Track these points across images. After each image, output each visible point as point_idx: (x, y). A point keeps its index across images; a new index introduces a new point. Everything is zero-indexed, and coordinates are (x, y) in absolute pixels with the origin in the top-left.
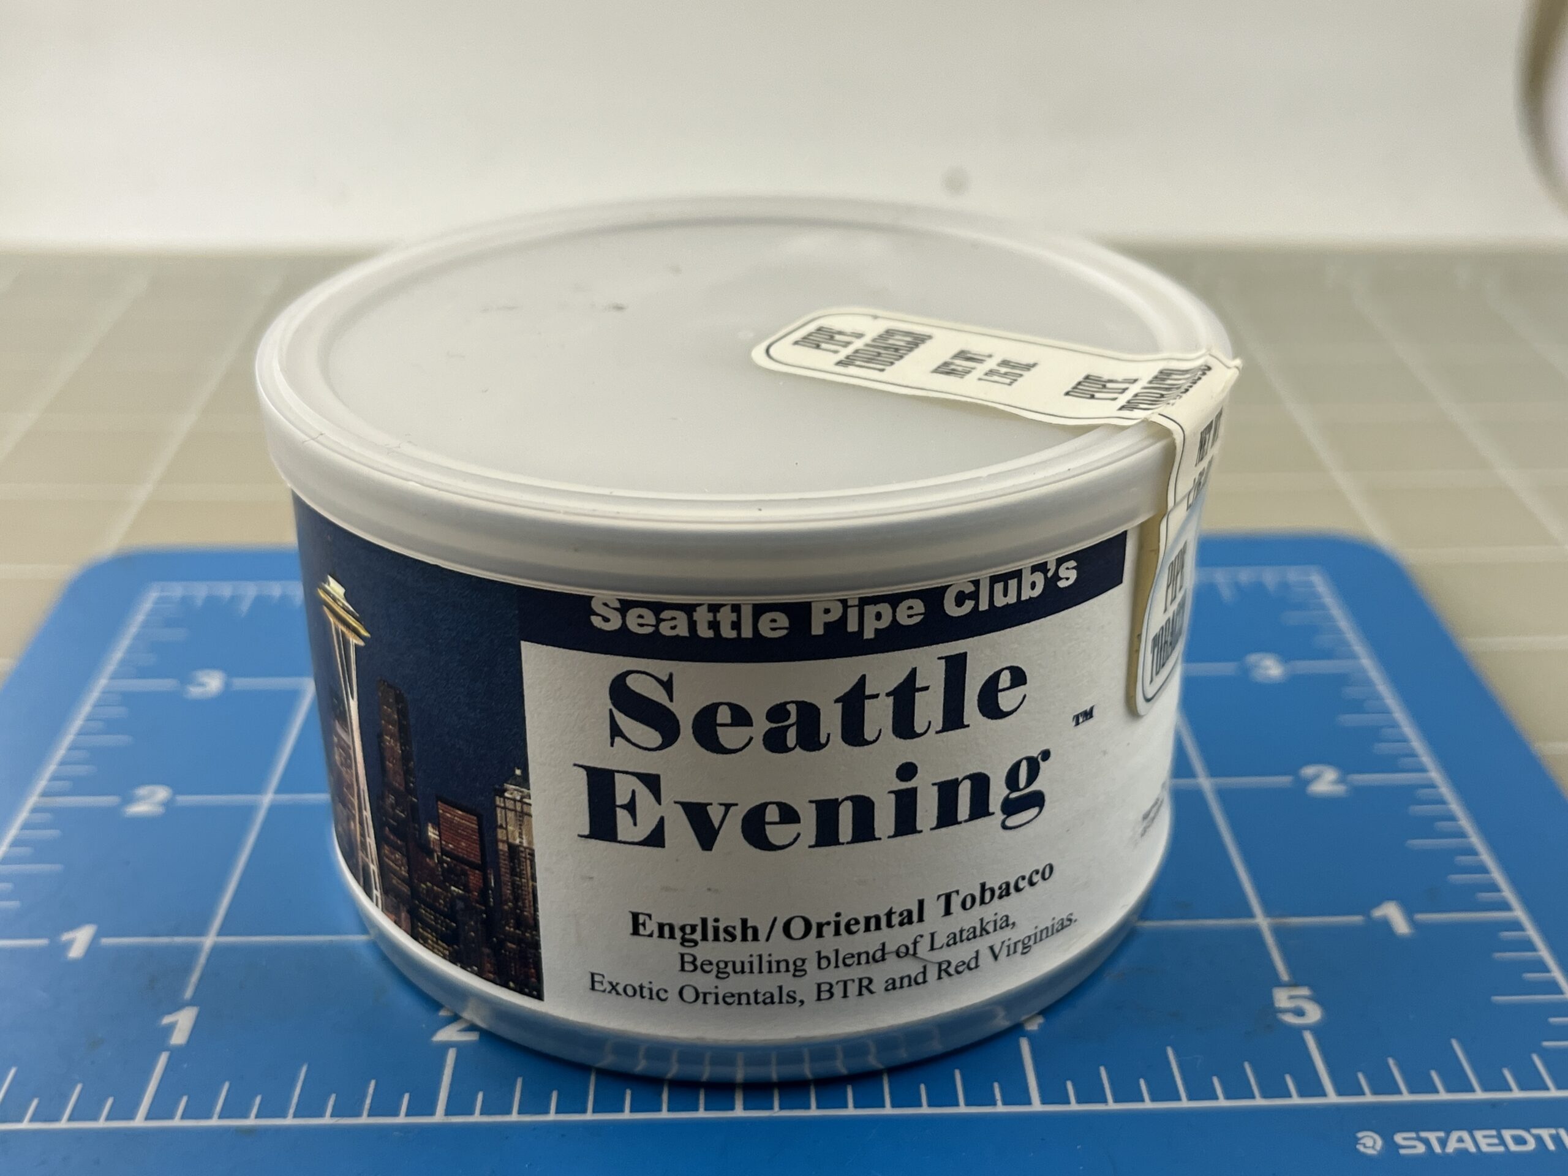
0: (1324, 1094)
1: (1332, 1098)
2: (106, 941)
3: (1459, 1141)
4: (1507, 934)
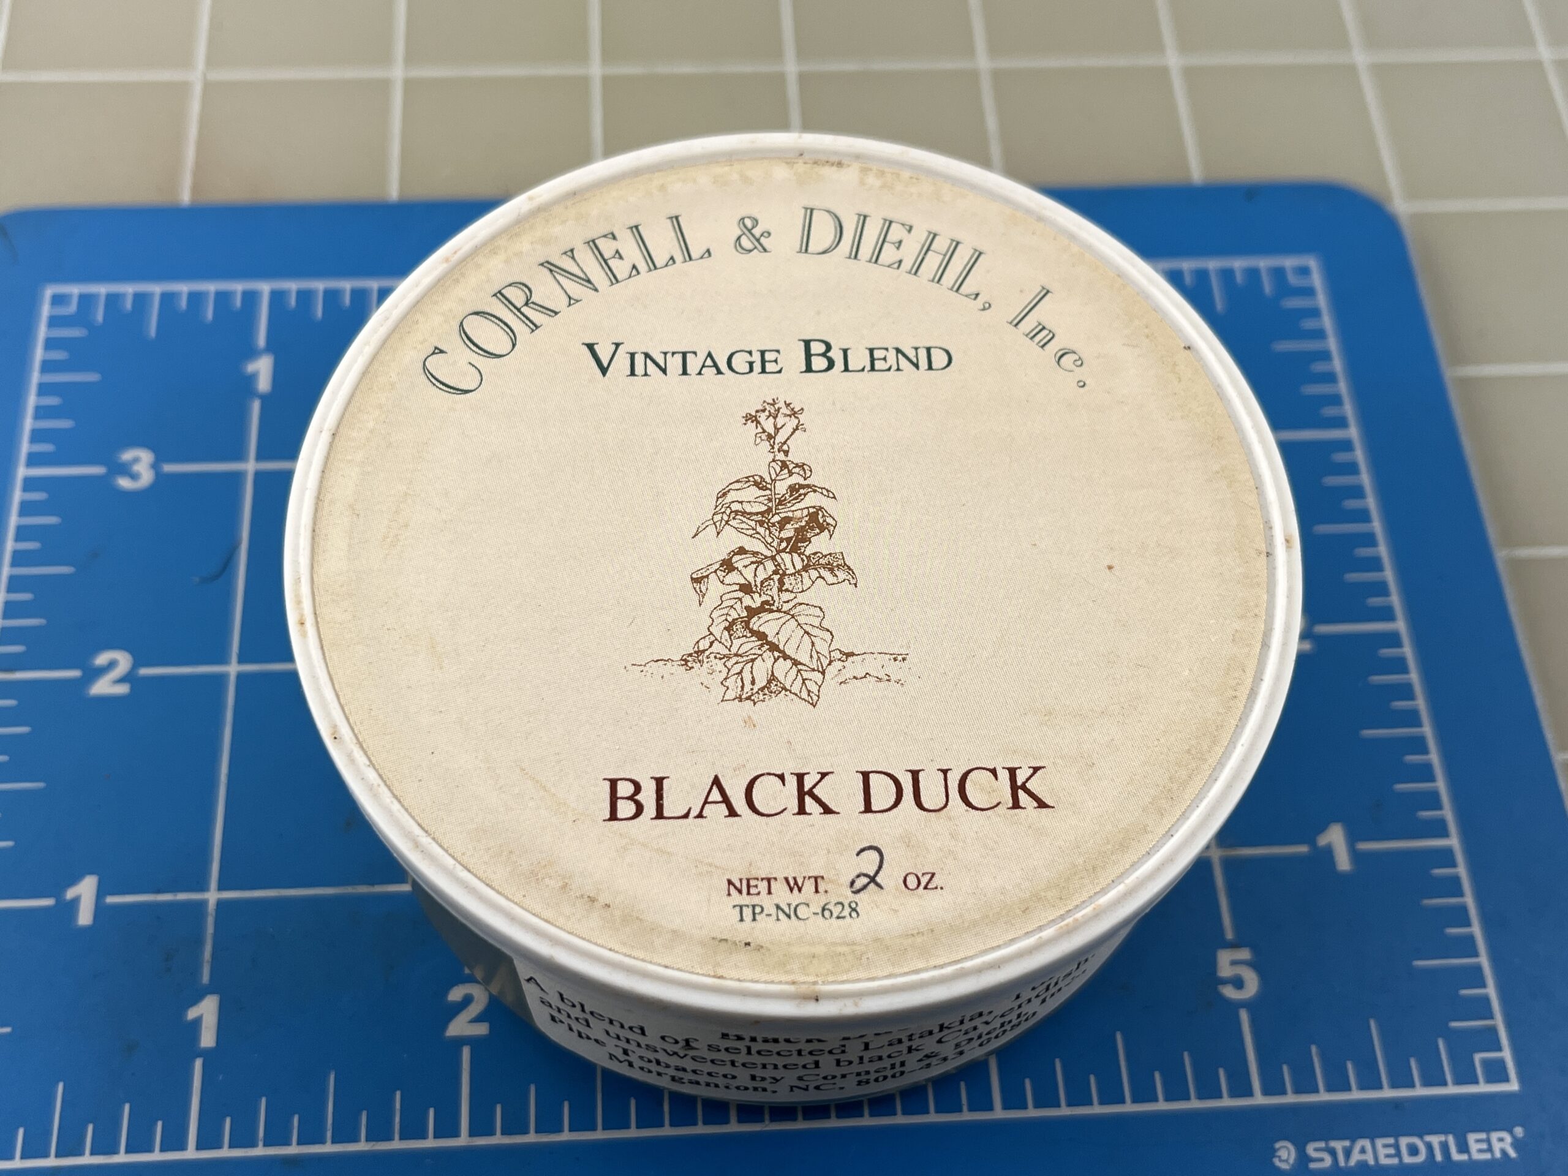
0: (1249, 1093)
1: (1259, 1099)
2: (111, 900)
4: (1438, 872)
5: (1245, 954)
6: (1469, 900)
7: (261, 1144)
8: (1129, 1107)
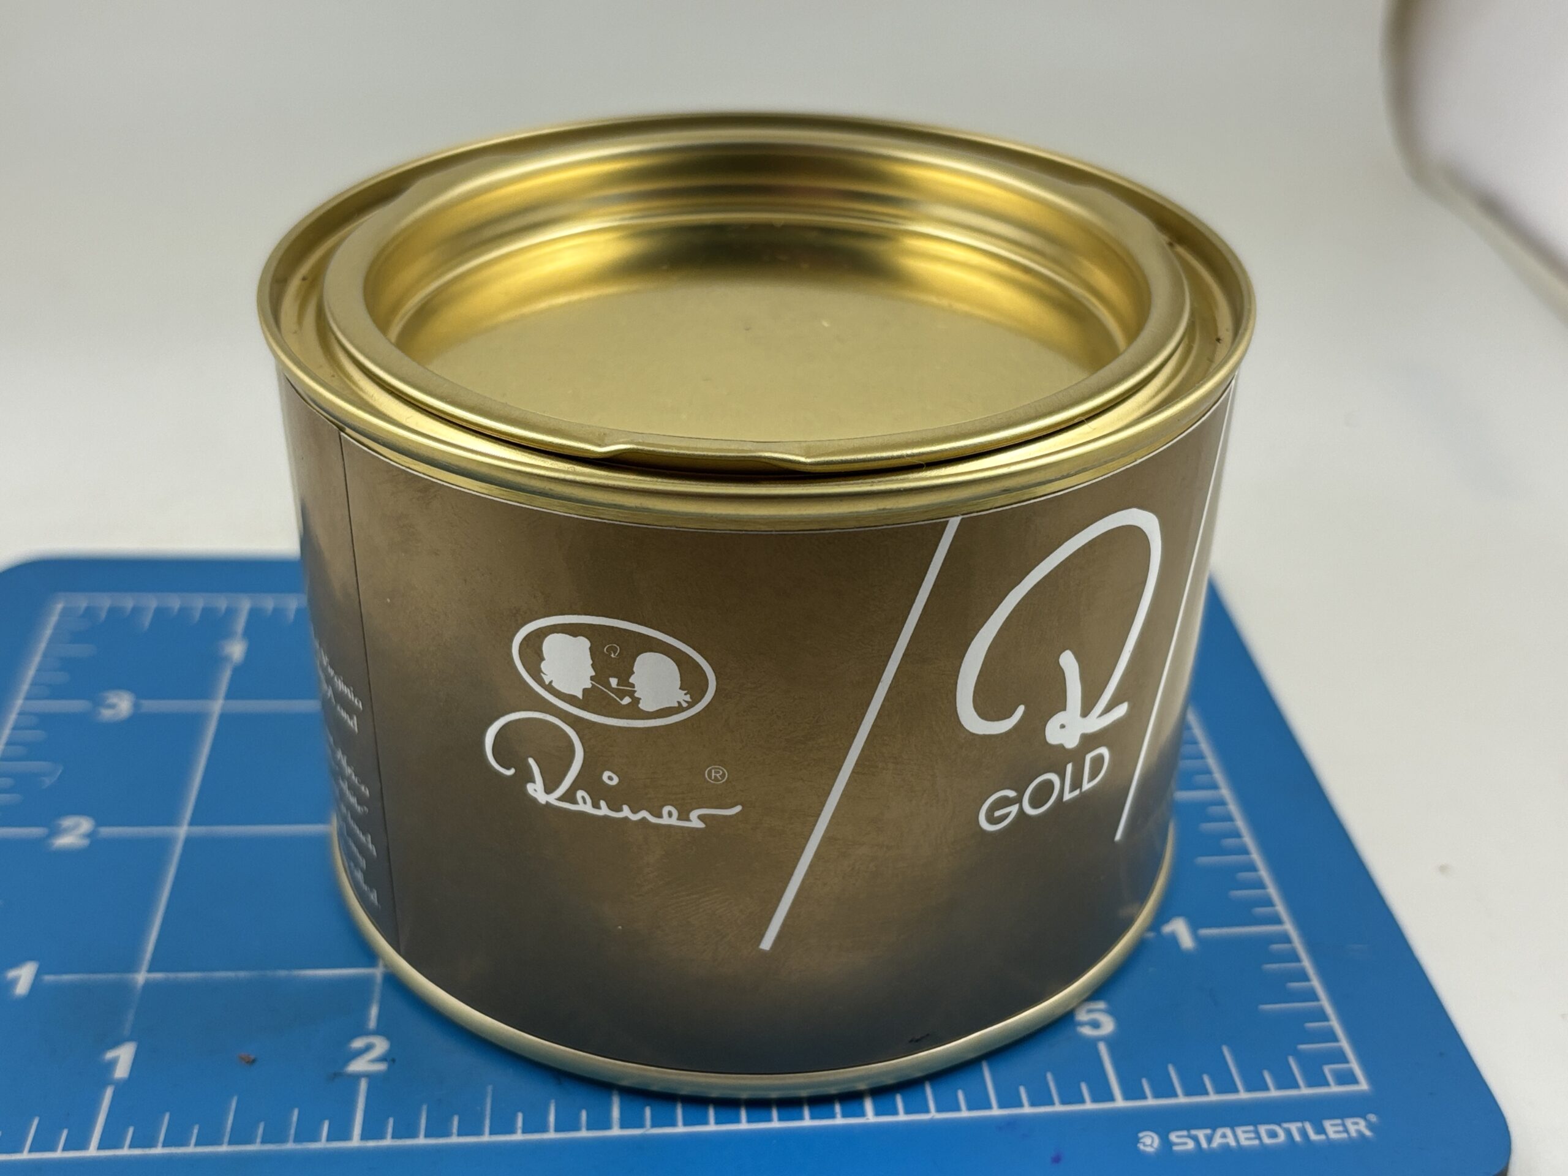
0: (1110, 1098)
1: (1120, 1103)
2: (48, 978)
3: (1224, 1137)
4: (1275, 947)
5: (1101, 1005)
6: (1307, 963)
7: (160, 1144)
8: (996, 1112)
